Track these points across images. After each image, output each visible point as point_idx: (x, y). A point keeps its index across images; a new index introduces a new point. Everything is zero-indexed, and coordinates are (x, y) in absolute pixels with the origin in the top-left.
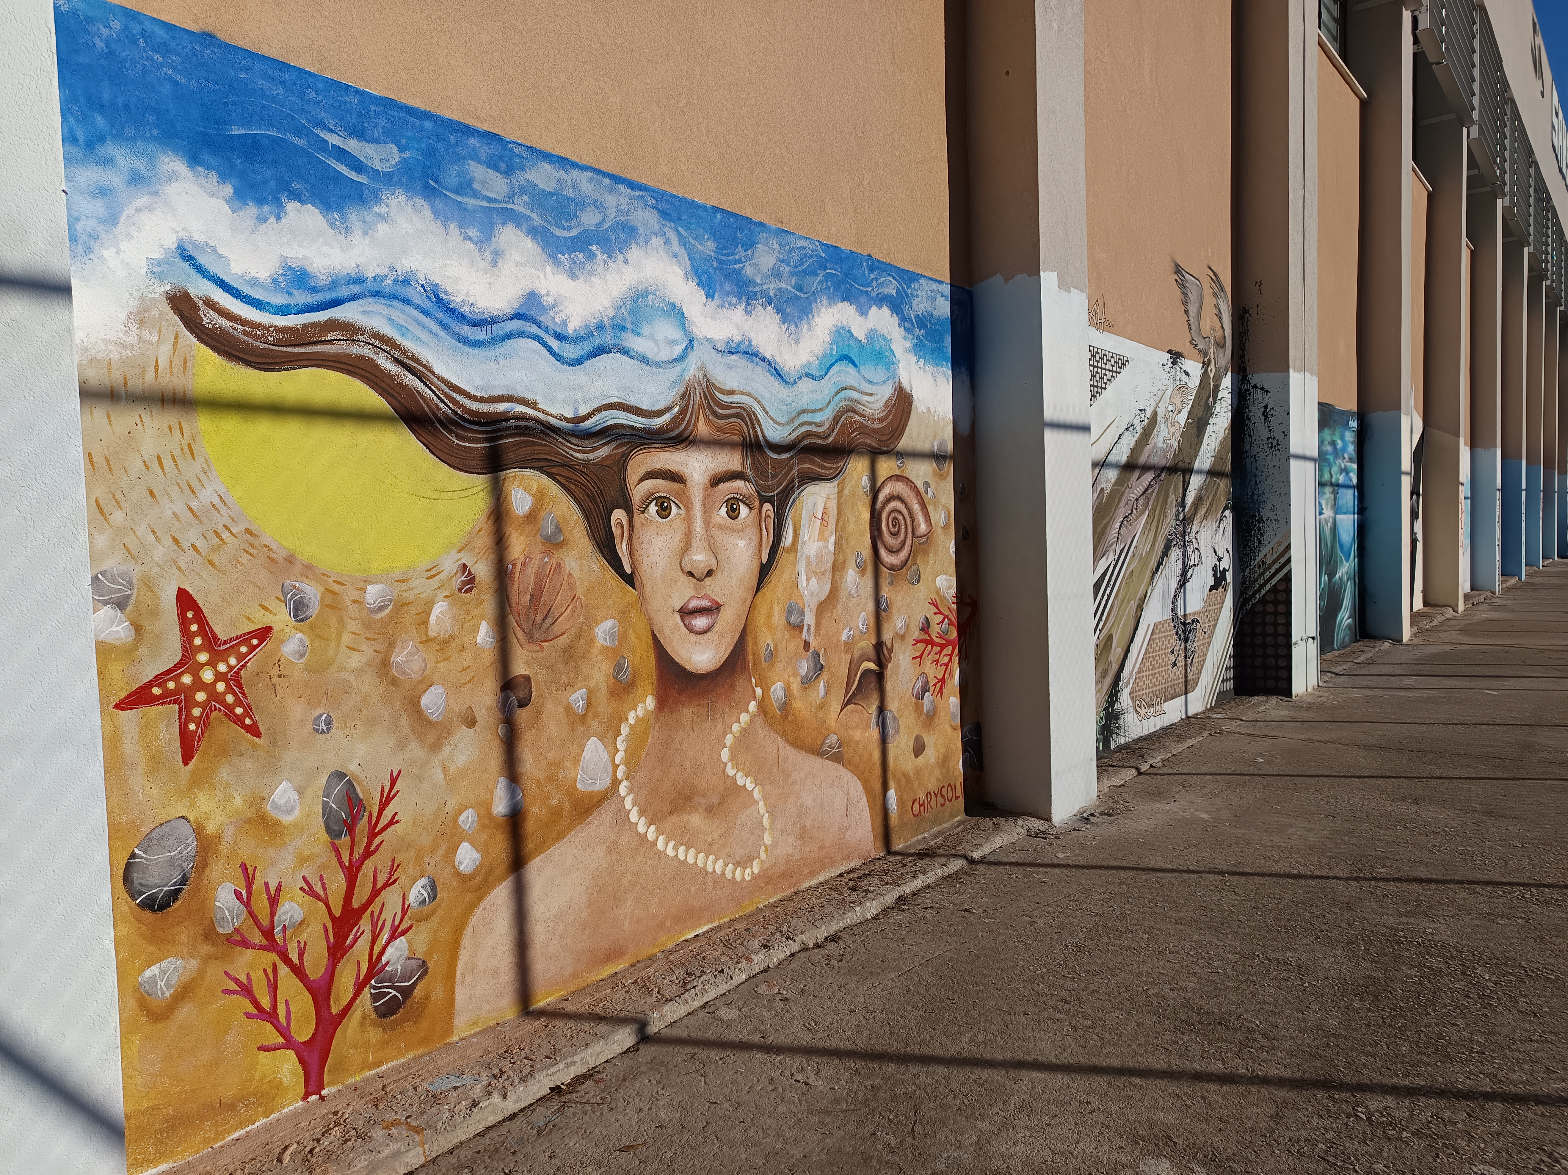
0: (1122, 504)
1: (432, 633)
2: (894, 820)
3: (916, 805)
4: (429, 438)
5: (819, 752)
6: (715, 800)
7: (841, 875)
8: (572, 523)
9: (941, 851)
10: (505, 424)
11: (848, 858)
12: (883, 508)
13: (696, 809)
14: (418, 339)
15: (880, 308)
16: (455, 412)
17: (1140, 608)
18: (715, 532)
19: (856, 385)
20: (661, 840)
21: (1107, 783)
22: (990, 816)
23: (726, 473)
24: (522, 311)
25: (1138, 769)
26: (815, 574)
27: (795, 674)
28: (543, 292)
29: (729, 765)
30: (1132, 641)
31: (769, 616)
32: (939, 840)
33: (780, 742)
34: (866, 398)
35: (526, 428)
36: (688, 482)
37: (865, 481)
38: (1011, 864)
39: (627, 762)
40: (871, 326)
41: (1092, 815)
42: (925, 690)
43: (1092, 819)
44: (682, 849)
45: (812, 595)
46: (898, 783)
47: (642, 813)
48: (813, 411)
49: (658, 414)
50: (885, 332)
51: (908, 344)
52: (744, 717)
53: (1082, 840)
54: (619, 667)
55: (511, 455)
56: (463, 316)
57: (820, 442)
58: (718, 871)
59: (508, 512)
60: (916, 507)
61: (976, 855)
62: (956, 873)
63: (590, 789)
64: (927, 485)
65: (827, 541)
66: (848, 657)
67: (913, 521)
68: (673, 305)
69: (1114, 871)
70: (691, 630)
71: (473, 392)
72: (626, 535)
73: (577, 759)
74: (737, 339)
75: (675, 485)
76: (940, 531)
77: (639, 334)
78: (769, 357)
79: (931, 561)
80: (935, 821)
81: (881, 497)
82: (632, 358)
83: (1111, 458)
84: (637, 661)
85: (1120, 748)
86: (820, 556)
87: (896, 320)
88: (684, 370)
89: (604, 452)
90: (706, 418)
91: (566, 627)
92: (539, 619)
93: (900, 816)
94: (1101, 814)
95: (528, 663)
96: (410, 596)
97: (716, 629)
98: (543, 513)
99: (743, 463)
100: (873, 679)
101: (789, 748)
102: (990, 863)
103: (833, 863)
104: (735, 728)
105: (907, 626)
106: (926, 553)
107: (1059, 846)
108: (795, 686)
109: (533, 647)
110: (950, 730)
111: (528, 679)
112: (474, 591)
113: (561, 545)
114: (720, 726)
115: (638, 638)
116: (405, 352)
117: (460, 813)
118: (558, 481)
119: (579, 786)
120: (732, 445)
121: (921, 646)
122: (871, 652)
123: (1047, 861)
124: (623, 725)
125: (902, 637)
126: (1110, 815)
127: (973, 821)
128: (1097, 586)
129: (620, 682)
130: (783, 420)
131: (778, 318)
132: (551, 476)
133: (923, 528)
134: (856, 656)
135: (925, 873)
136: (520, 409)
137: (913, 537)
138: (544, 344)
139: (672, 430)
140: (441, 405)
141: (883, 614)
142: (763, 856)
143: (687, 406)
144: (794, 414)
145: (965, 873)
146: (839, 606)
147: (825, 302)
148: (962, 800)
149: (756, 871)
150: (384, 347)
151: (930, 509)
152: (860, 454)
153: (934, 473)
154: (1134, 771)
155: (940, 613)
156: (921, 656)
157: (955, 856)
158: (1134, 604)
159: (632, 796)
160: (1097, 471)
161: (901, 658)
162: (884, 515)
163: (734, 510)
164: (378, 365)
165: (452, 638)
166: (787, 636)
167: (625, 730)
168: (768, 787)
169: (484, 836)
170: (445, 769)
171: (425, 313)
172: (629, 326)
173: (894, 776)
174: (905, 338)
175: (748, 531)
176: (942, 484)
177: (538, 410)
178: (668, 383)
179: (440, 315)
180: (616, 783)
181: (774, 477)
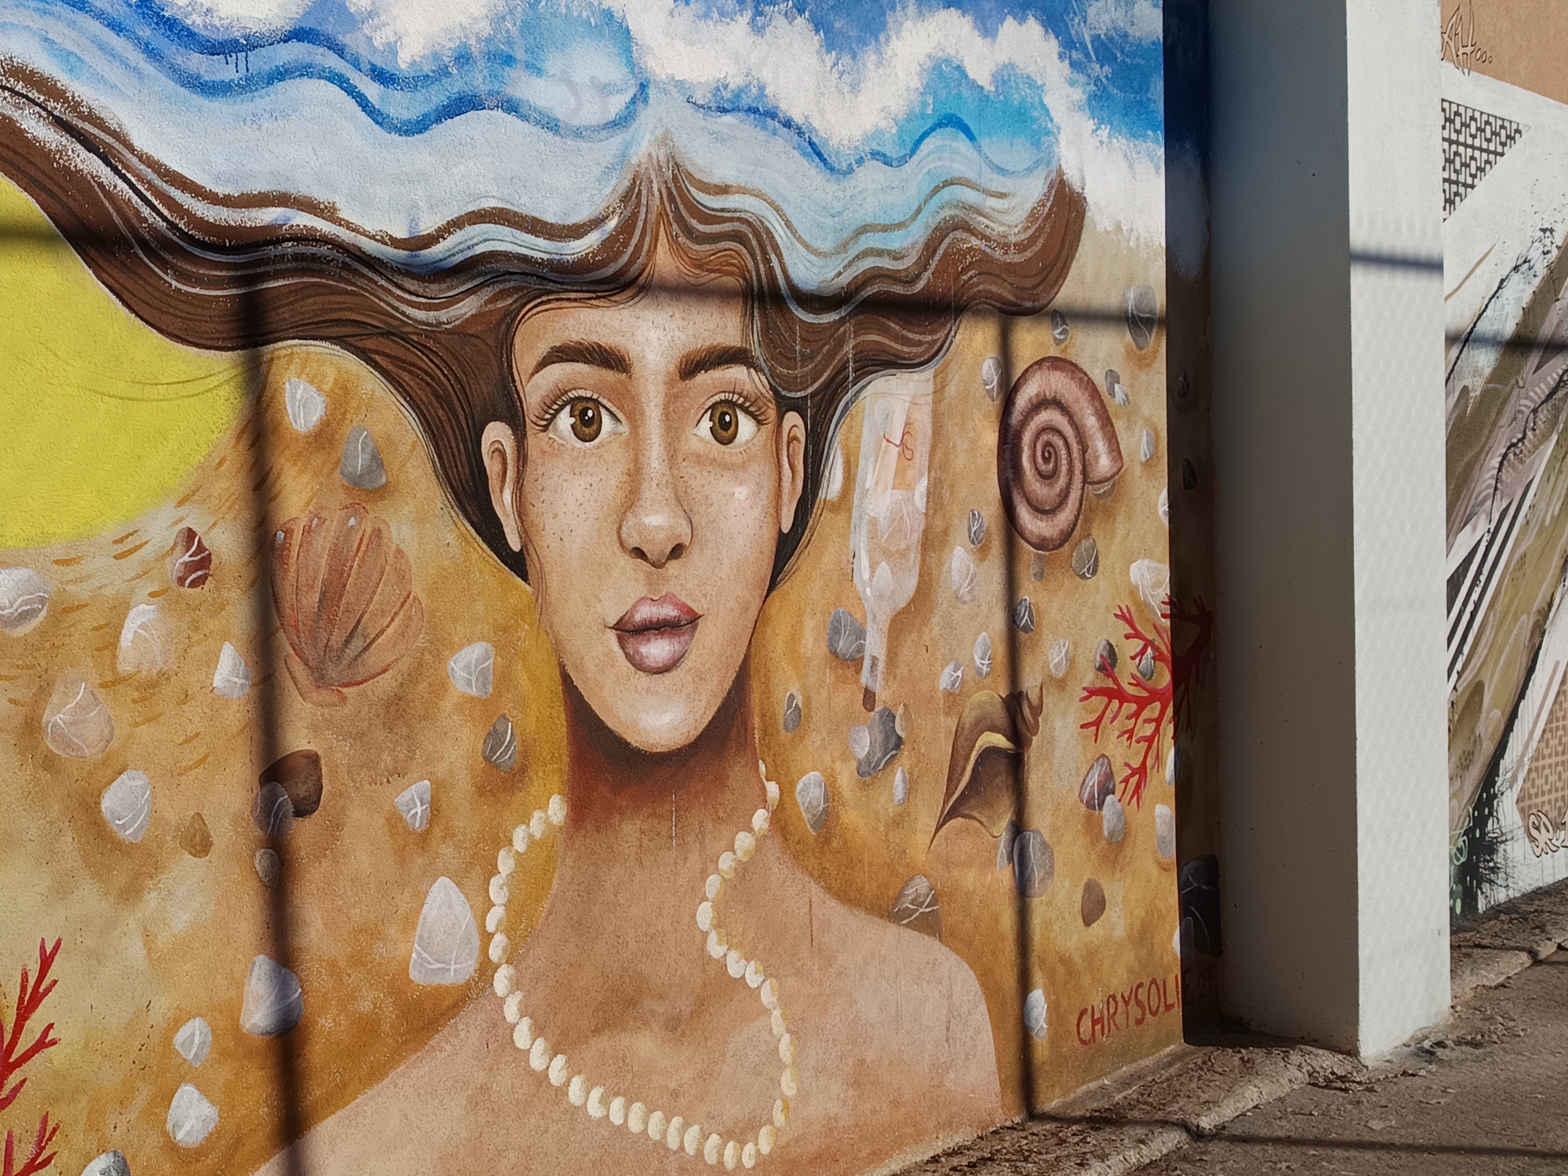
0: (1504, 420)
1: (125, 667)
2: (1042, 1050)
3: (1087, 1021)
4: (123, 278)
5: (895, 916)
6: (684, 1005)
7: (935, 1159)
8: (403, 449)
9: (1136, 1114)
10: (272, 251)
11: (949, 1125)
12: (1024, 423)
13: (647, 1024)
14: (101, 79)
15: (1022, 20)
16: (172, 226)
17: (1539, 630)
18: (688, 471)
19: (972, 175)
20: (576, 1084)
21: (1471, 981)
22: (1235, 1045)
23: (711, 351)
24: (308, 24)
25: (1533, 953)
26: (888, 554)
27: (846, 755)
29: (713, 937)
30: (1522, 696)
31: (794, 639)
32: (1132, 1092)
33: (815, 890)
34: (992, 202)
35: (314, 258)
36: (636, 369)
37: (989, 369)
38: (1277, 1141)
39: (510, 928)
40: (1002, 57)
41: (1440, 1044)
42: (1106, 790)
43: (1439, 1052)
44: (617, 1104)
45: (880, 597)
46: (1051, 977)
47: (538, 1030)
48: (885, 228)
49: (577, 231)
50: (1031, 70)
51: (1078, 95)
52: (744, 841)
53: (1419, 1095)
54: (494, 738)
55: (285, 313)
56: (191, 34)
57: (898, 289)
58: (690, 1148)
59: (276, 427)
60: (1091, 422)
61: (1206, 1123)
62: (1167, 1157)
63: (437, 981)
64: (1113, 377)
65: (910, 488)
66: (952, 722)
67: (1084, 450)
68: (608, 14)
69: (1485, 1159)
70: (639, 665)
71: (209, 184)
72: (511, 474)
73: (410, 921)
74: (736, 81)
75: (609, 376)
76: (1138, 470)
77: (539, 72)
78: (797, 118)
79: (1121, 530)
80: (1125, 1054)
81: (1022, 401)
82: (525, 118)
83: (1484, 327)
84: (531, 725)
85: (1496, 911)
86: (896, 519)
87: (1053, 46)
88: (628, 145)
89: (468, 307)
90: (673, 241)
91: (390, 657)
92: (336, 640)
93: (1055, 1042)
94: (1459, 1042)
95: (314, 728)
96: (82, 592)
97: (688, 663)
98: (346, 430)
99: (745, 336)
100: (1002, 766)
101: (832, 903)
102: (1234, 1139)
103: (918, 1136)
104: (726, 862)
105: (1071, 662)
106: (1109, 514)
107: (1374, 1106)
108: (846, 779)
109: (326, 695)
110: (1155, 872)
111: (314, 759)
112: (209, 584)
113: (381, 493)
114: (694, 858)
115: (534, 679)
116: (75, 106)
117: (176, 1024)
118: (376, 366)
119: (414, 975)
120: (723, 295)
121: (1098, 702)
122: (998, 713)
123: (1349, 1135)
124: (502, 853)
125: (1061, 684)
126: (1475, 1045)
127: (1199, 1054)
128: (1454, 583)
129: (497, 767)
130: (825, 246)
131: (816, 40)
132: (364, 355)
133: (1104, 464)
134: (969, 718)
135: (1103, 1158)
136: (303, 220)
137: (1084, 481)
138: (351, 91)
139: (604, 264)
140: (146, 211)
141: (1023, 636)
142: (779, 1118)
143: (634, 216)
144: (846, 235)
145: (1185, 1158)
146: (935, 620)
147: (912, 9)
148: (1178, 1011)
149: (765, 1149)
150: (34, 94)
151: (1119, 425)
152: (979, 314)
153: (1129, 353)
154: (1524, 957)
155: (1138, 635)
156: (1097, 723)
157: (1165, 1123)
158: (1526, 622)
159: (519, 996)
160: (1455, 352)
161: (1058, 724)
162: (1027, 438)
163: (725, 426)
164: (22, 132)
165: (163, 676)
166: (830, 678)
167: (505, 864)
168: (791, 982)
169: (225, 1073)
170: (148, 938)
171: (116, 26)
172: (520, 55)
173: (1042, 961)
174: (1072, 83)
175: (755, 469)
176: (1143, 376)
177: (339, 222)
178: (597, 171)
179: (145, 32)
180: (486, 969)
181: (806, 359)
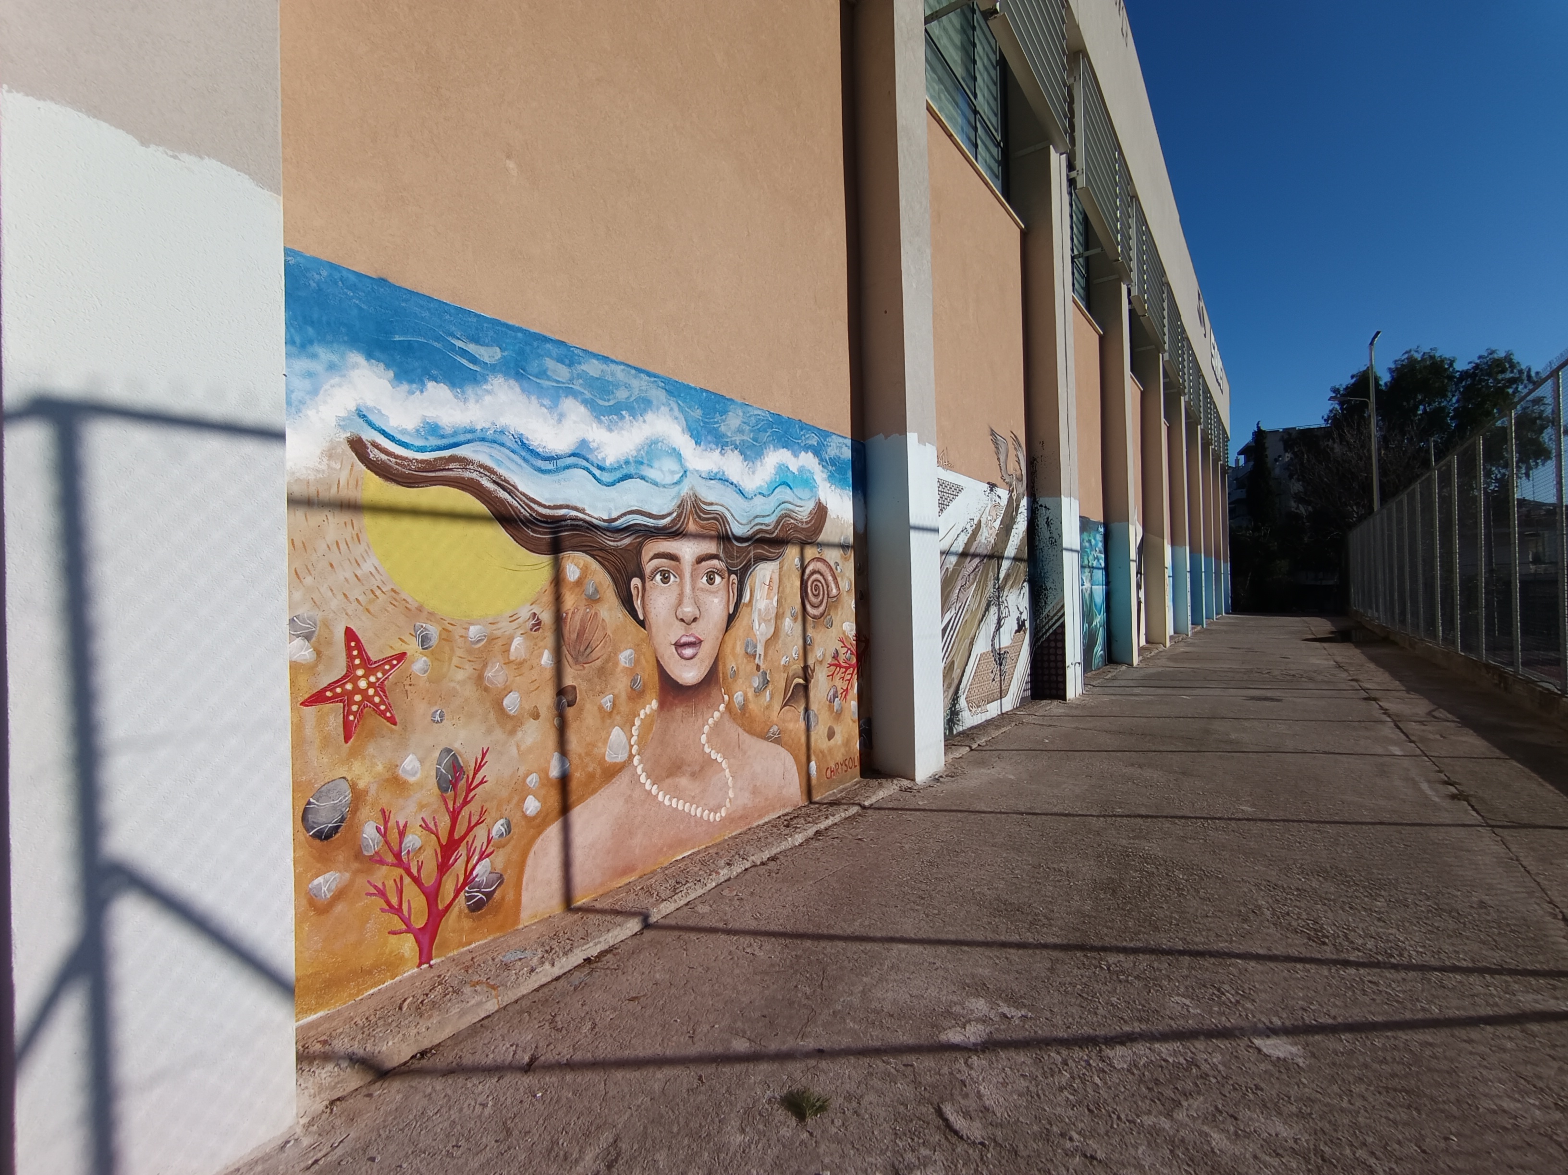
0: (960, 578)
1: (512, 658)
2: (814, 781)
3: (829, 771)
4: (515, 532)
5: (764, 736)
6: (697, 768)
7: (779, 817)
8: (605, 587)
9: (844, 801)
10: (563, 523)
11: (784, 806)
12: (809, 578)
13: (684, 774)
14: (509, 469)
15: (807, 453)
16: (531, 515)
17: (971, 644)
18: (698, 593)
19: (791, 500)
20: (661, 794)
21: (951, 756)
22: (876, 778)
23: (707, 555)
24: (577, 452)
25: (970, 747)
26: (765, 621)
27: (751, 686)
28: (591, 440)
29: (706, 745)
30: (966, 665)
31: (734, 648)
32: (843, 794)
33: (740, 730)
34: (798, 508)
35: (577, 525)
36: (682, 561)
37: (797, 561)
38: (889, 809)
39: (638, 743)
40: (801, 464)
41: (941, 777)
42: (835, 696)
43: (941, 779)
44: (674, 800)
45: (762, 634)
46: (817, 757)
47: (648, 777)
48: (763, 516)
49: (663, 517)
50: (810, 468)
51: (825, 476)
52: (717, 714)
53: (934, 793)
54: (634, 681)
55: (567, 543)
56: (539, 454)
57: (768, 536)
58: (699, 815)
59: (564, 579)
60: (830, 578)
61: (867, 803)
62: (854, 815)
63: (614, 761)
64: (837, 564)
65: (772, 599)
66: (786, 675)
67: (828, 587)
68: (674, 449)
69: (954, 813)
70: (682, 657)
71: (544, 502)
72: (640, 595)
73: (606, 741)
74: (715, 470)
75: (673, 563)
76: (845, 593)
77: (652, 467)
78: (735, 482)
79: (840, 613)
80: (841, 782)
81: (808, 571)
82: (647, 482)
83: (953, 549)
84: (646, 677)
85: (959, 734)
86: (767, 609)
87: (816, 460)
88: (680, 490)
89: (627, 541)
90: (694, 520)
91: (600, 655)
92: (582, 649)
93: (818, 778)
94: (947, 776)
95: (574, 678)
96: (498, 633)
97: (698, 657)
98: (587, 580)
99: (718, 551)
100: (801, 689)
101: (746, 734)
102: (876, 809)
103: (774, 809)
104: (711, 721)
105: (824, 655)
106: (836, 608)
107: (920, 797)
108: (750, 694)
109: (578, 667)
110: (851, 722)
111: (574, 688)
112: (541, 630)
113: (598, 601)
114: (700, 720)
115: (647, 662)
116: (500, 477)
117: (527, 776)
118: (597, 560)
119: (607, 758)
120: (711, 537)
121: (833, 668)
122: (800, 672)
123: (912, 807)
124: (636, 719)
125: (821, 662)
126: (952, 777)
127: (865, 781)
128: (944, 630)
129: (634, 690)
130: (744, 522)
131: (741, 458)
132: (593, 556)
133: (834, 592)
134: (791, 674)
135: (833, 815)
136: (574, 513)
137: (828, 597)
138: (590, 472)
139: (672, 527)
140: (522, 510)
141: (808, 647)
142: (728, 805)
143: (682, 512)
144: (751, 518)
145: (860, 815)
146: (780, 642)
147: (772, 448)
148: (858, 767)
149: (723, 815)
150: (486, 473)
151: (839, 579)
152: (793, 544)
153: (841, 555)
154: (968, 748)
155: (845, 646)
156: (832, 675)
157: (853, 804)
158: (967, 642)
159: (642, 765)
160: (944, 557)
161: (820, 675)
162: (809, 583)
163: (711, 579)
164: (482, 485)
165: (525, 661)
166: (745, 661)
167: (637, 722)
168: (732, 760)
169: (543, 792)
170: (518, 747)
171: (513, 451)
172: (645, 461)
173: (814, 752)
174: (823, 472)
175: (721, 593)
176: (846, 564)
177: (586, 514)
178: (670, 498)
179: (523, 454)
180: (631, 757)
181: (738, 558)
